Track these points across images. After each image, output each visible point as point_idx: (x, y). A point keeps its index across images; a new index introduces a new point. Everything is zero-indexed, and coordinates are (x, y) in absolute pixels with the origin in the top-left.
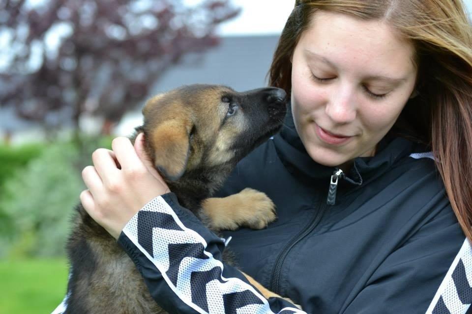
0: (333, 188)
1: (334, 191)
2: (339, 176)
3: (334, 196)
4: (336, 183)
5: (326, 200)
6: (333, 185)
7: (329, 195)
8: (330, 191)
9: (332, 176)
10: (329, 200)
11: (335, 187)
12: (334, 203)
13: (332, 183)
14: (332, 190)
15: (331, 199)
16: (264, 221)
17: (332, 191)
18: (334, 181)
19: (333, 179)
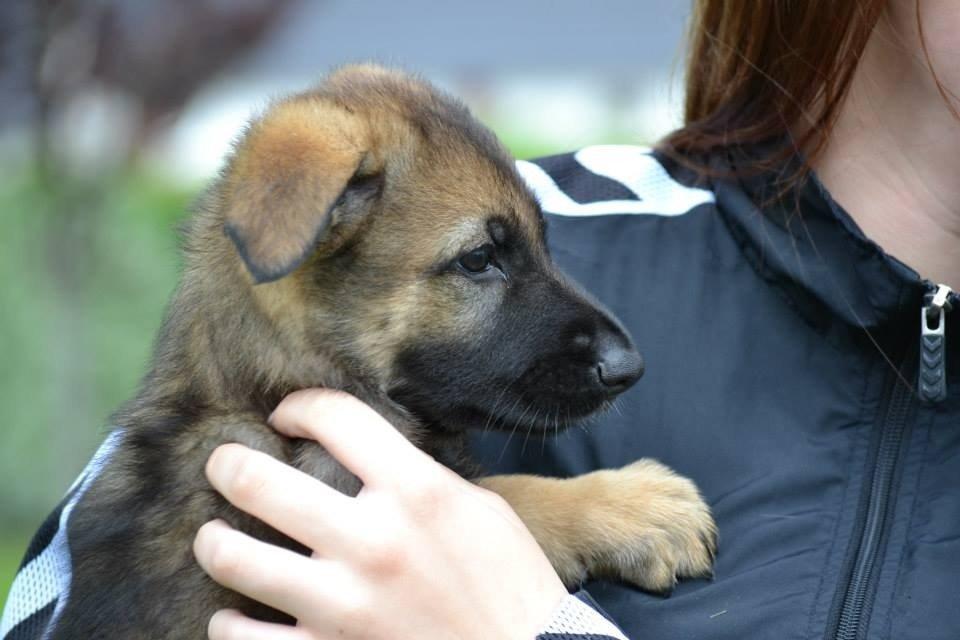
0: (932, 346)
1: (940, 355)
2: (945, 306)
3: (940, 372)
4: (940, 331)
5: (916, 386)
6: (932, 338)
7: (923, 370)
8: (925, 356)
9: (924, 311)
10: (925, 387)
11: (938, 342)
12: (944, 393)
13: (926, 331)
14: (932, 353)
15: (931, 384)
16: (669, 565)
17: (932, 358)
18: (933, 324)
19: (928, 317)
